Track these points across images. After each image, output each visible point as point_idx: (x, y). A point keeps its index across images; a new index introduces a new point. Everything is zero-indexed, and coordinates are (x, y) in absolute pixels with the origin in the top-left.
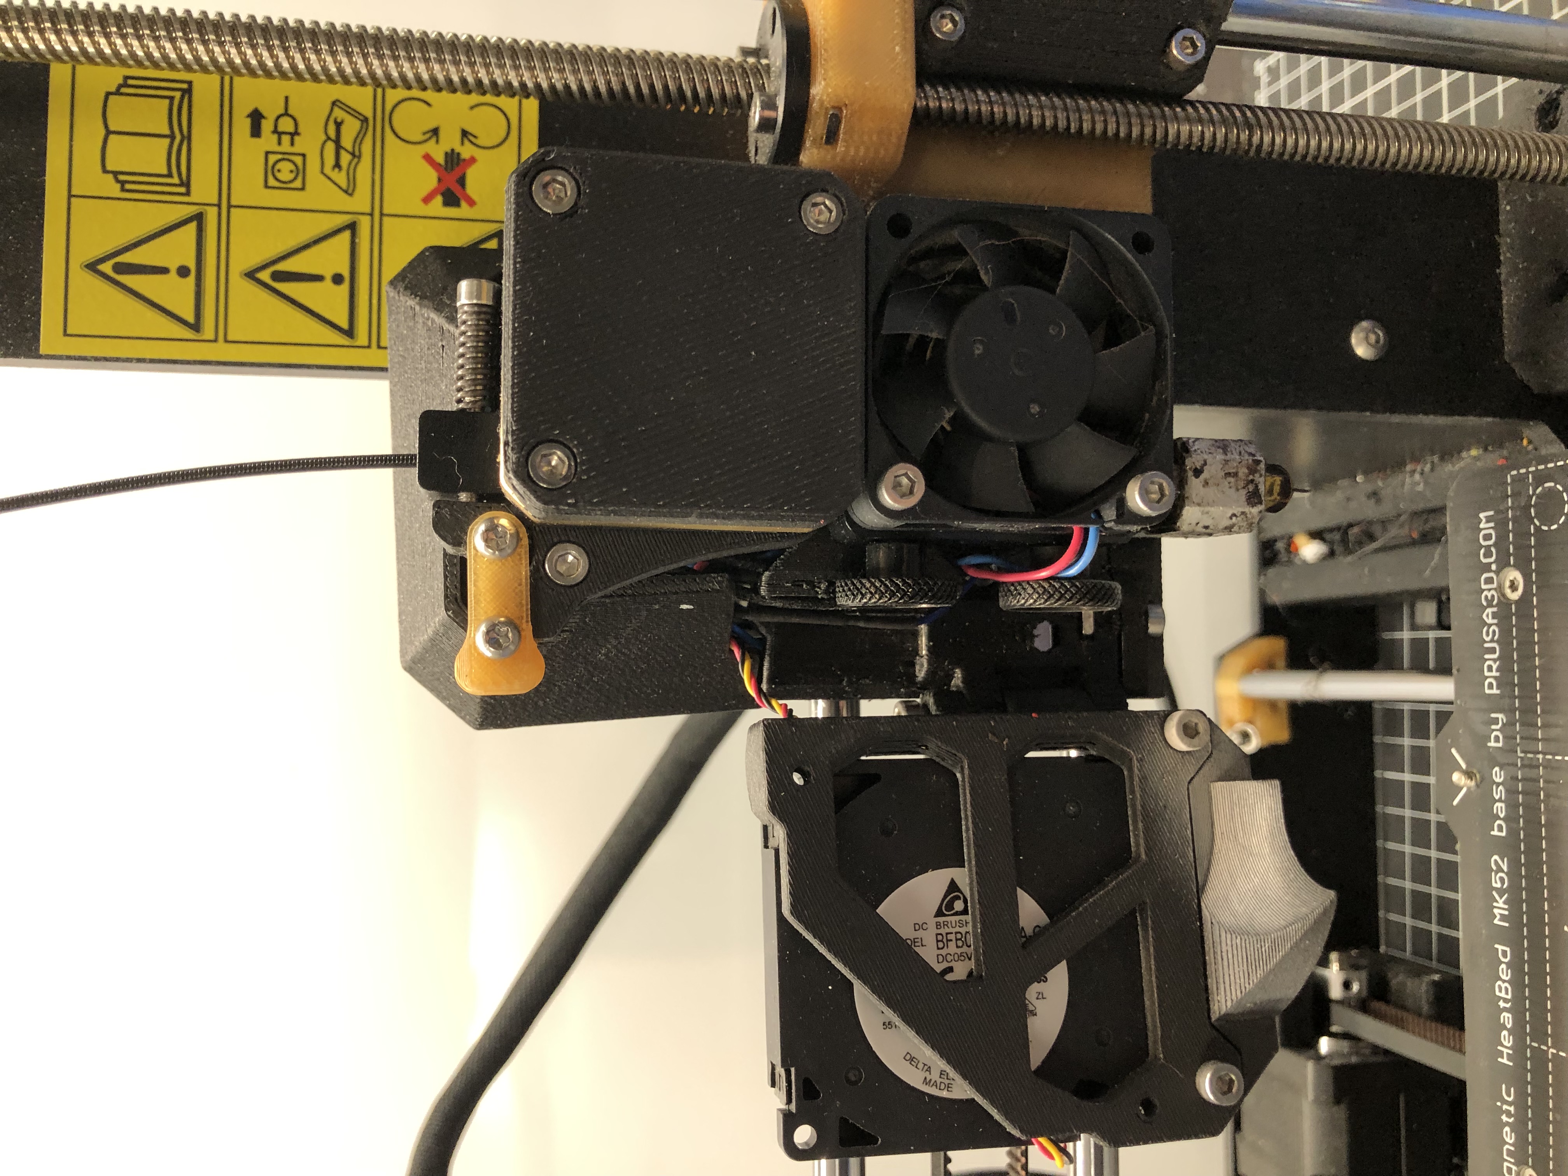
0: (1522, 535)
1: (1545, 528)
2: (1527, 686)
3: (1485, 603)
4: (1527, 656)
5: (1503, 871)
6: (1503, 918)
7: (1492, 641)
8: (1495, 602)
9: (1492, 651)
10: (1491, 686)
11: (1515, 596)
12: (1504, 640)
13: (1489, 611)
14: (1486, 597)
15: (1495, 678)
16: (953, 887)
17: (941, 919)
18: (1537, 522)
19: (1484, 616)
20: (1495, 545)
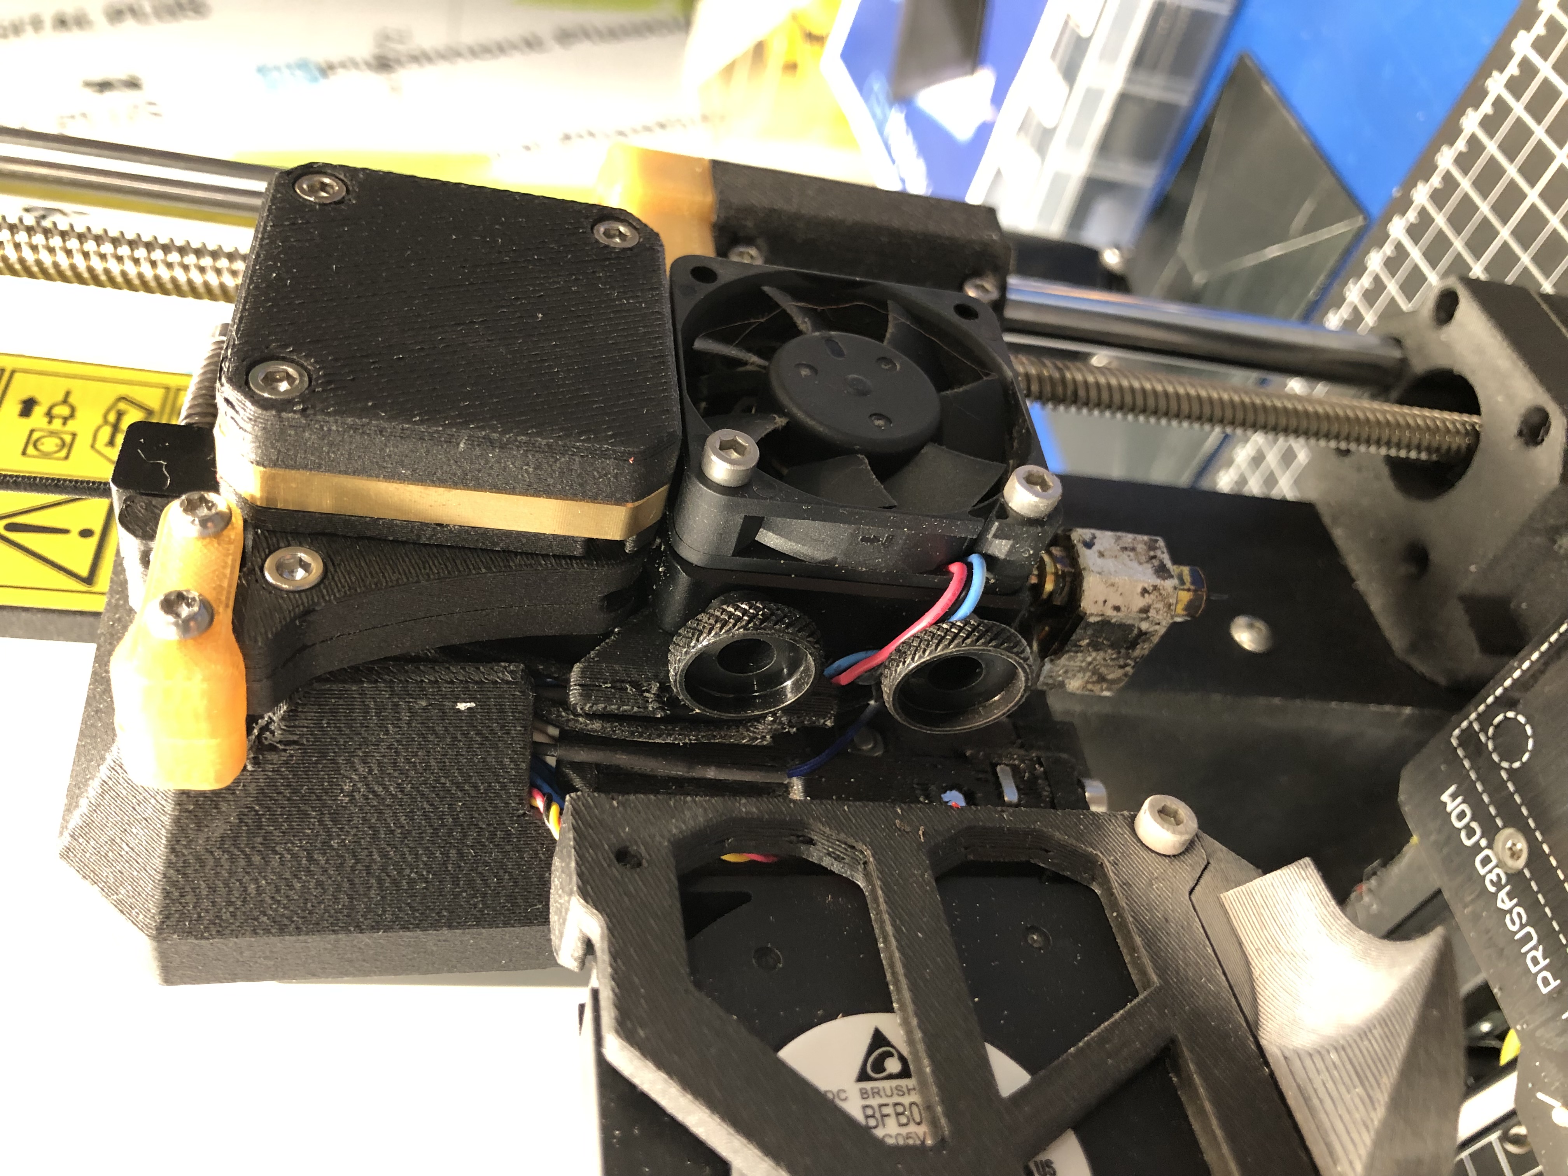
0: (1496, 788)
1: (1516, 765)
3: (1492, 889)
7: (1522, 926)
8: (1504, 881)
9: (1528, 938)
10: (1546, 982)
11: (1521, 863)
12: (1536, 918)
13: (1502, 894)
14: (1491, 881)
15: (1545, 968)
16: (879, 1039)
17: (868, 1085)
18: (1505, 765)
19: (1500, 905)
20: (1473, 819)
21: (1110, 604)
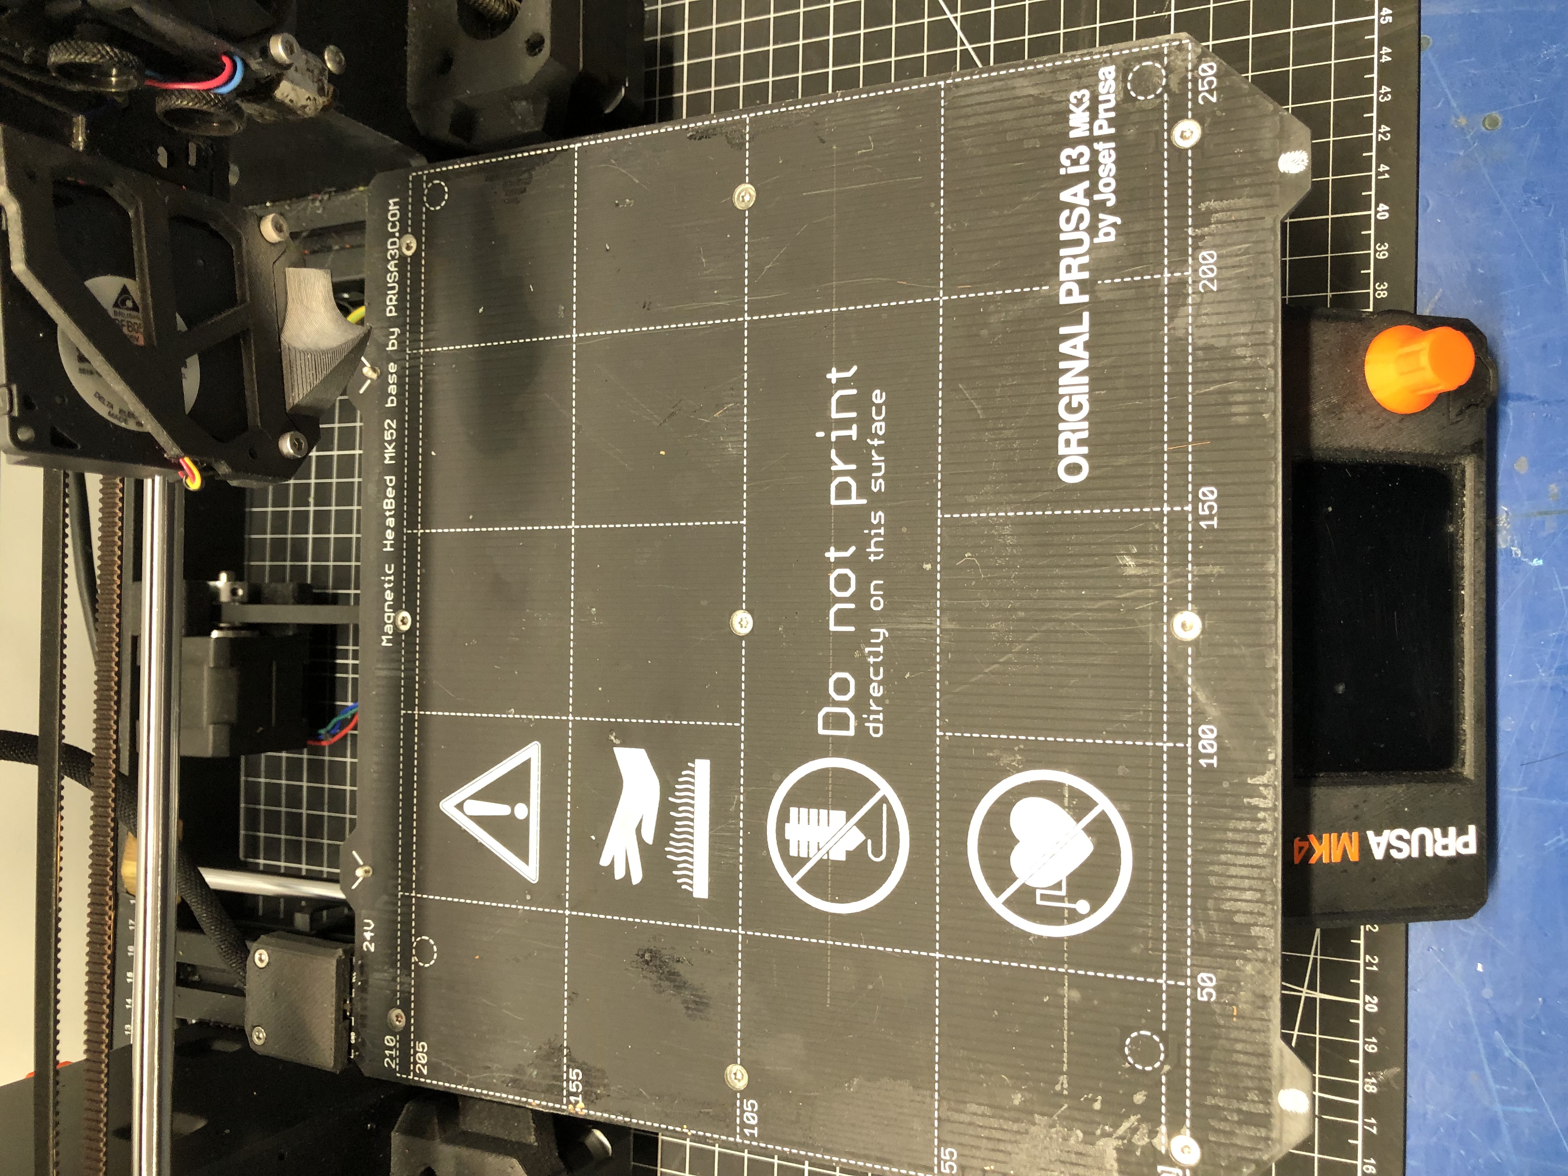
0: (417, 213)
1: (432, 209)
2: (415, 308)
3: (389, 258)
4: (416, 288)
5: (392, 428)
6: (391, 458)
7: (394, 282)
8: (397, 257)
9: (393, 288)
10: (391, 311)
11: (409, 253)
12: (401, 282)
13: (393, 263)
14: (391, 254)
15: (394, 306)
16: (125, 290)
17: (117, 310)
18: (427, 205)
19: (389, 267)
20: (398, 221)
21: (289, 98)
